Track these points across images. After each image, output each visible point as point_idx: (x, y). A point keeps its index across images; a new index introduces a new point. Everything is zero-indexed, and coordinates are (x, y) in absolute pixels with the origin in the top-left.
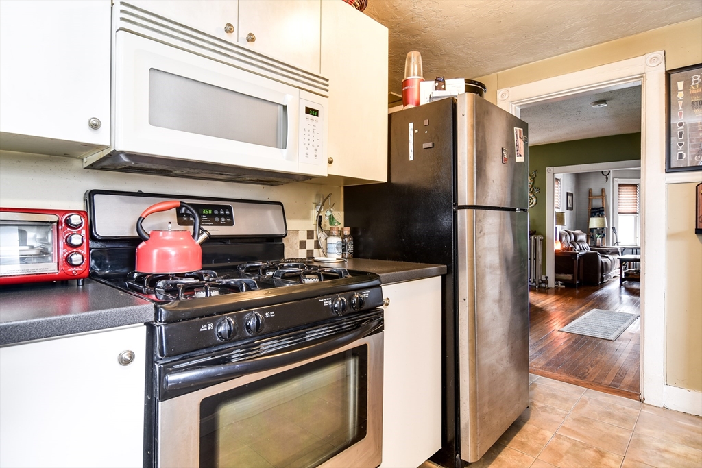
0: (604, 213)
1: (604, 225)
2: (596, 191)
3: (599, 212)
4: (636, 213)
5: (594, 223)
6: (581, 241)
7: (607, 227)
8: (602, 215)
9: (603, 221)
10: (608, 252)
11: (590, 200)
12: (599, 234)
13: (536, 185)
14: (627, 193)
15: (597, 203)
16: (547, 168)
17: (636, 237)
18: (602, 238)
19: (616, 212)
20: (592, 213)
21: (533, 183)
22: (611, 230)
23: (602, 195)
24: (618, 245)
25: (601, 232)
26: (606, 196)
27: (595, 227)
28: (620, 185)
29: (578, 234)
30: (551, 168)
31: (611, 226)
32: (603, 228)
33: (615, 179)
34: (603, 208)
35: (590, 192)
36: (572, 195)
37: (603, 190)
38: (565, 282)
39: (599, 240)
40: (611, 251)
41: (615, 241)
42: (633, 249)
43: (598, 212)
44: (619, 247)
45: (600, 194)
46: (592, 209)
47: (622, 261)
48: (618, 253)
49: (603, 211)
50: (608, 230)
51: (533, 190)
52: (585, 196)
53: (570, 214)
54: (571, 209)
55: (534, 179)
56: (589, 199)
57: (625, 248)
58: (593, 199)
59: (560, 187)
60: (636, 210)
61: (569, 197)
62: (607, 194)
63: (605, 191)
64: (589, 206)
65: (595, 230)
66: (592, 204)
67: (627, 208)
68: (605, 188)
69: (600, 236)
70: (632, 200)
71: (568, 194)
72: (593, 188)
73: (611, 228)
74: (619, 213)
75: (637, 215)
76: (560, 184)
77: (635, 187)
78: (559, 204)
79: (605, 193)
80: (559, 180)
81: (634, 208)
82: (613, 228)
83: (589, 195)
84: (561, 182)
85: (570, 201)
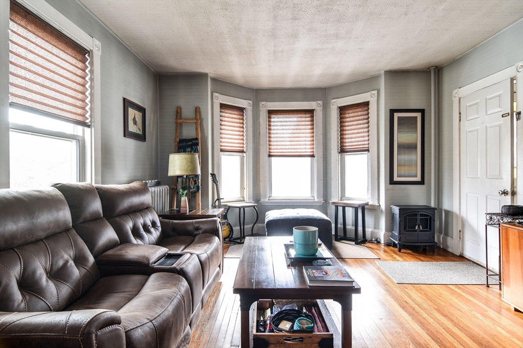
0: (199, 148)
1: (195, 169)
2: (188, 112)
3: (191, 146)
4: (242, 152)
5: (177, 165)
6: (138, 210)
8: (194, 151)
9: (192, 162)
10: (197, 229)
11: (179, 125)
12: (184, 189)
14: (230, 118)
15: (188, 132)
17: (242, 188)
18: (192, 197)
19: (217, 148)
20: (180, 147)
22: (210, 178)
23: (196, 119)
26: (202, 120)
27: (178, 173)
28: (222, 106)
29: (124, 194)
31: (210, 171)
33: (215, 94)
34: (197, 139)
35: (178, 112)
36: (142, 110)
37: (197, 110)
39: (184, 199)
41: (216, 198)
42: (240, 208)
43: (188, 145)
45: (194, 116)
46: (181, 141)
49: (197, 144)
50: (205, 177)
52: (170, 119)
53: (137, 148)
54: (140, 137)
56: (176, 123)
57: (230, 207)
58: (184, 124)
59: (92, 72)
60: (243, 147)
61: (132, 112)
62: (203, 117)
63: (200, 112)
64: (176, 135)
65: (180, 179)
66: (181, 133)
67: (231, 143)
68: (201, 107)
69: (186, 192)
70: (239, 131)
71: (127, 104)
72: (182, 107)
73: (210, 175)
74: (222, 150)
75: (245, 155)
76: (92, 63)
77: (242, 113)
78: (88, 115)
79: (200, 115)
80: (89, 52)
81: (240, 143)
82: (213, 175)
83: (177, 117)
84: (92, 58)
85: (134, 119)
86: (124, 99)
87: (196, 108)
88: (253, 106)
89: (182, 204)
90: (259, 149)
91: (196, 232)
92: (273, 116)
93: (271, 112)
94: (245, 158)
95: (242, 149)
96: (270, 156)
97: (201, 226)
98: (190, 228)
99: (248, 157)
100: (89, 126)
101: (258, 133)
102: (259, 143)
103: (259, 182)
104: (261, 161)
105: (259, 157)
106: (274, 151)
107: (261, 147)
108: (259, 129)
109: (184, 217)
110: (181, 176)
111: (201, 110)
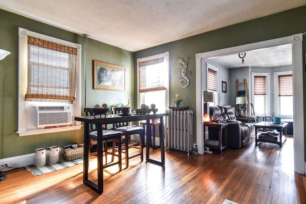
0: (246, 94)
1: (245, 102)
2: (241, 81)
3: (243, 94)
4: (265, 94)
5: (239, 101)
6: (231, 113)
7: (247, 103)
8: (245, 96)
9: (245, 100)
10: (248, 120)
12: (242, 108)
13: (189, 69)
14: (260, 82)
15: (241, 88)
16: (196, 54)
17: (265, 110)
18: (244, 111)
19: (253, 93)
20: (238, 94)
21: (187, 68)
23: (244, 83)
24: (254, 115)
25: (244, 107)
26: (247, 83)
27: (240, 103)
28: (255, 77)
29: (228, 108)
30: (200, 54)
31: (250, 103)
32: (245, 104)
33: (252, 73)
34: (245, 91)
35: (237, 81)
36: (226, 83)
37: (245, 80)
38: (212, 148)
39: (242, 112)
40: (250, 120)
41: (253, 113)
42: (264, 117)
43: (242, 93)
44: (255, 117)
46: (239, 92)
47: (257, 128)
48: (254, 121)
49: (245, 93)
50: (248, 105)
51: (187, 73)
52: (234, 84)
53: (225, 95)
54: (225, 92)
55: (187, 64)
56: (237, 85)
57: (259, 117)
58: (239, 86)
59: (217, 77)
60: (265, 92)
61: (224, 84)
62: (247, 82)
63: (246, 81)
64: (236, 90)
65: (240, 105)
66: (238, 89)
67: (259, 91)
68: (246, 79)
69: (243, 109)
70: (263, 86)
71: (223, 82)
72: (239, 79)
73: (250, 104)
74: (255, 94)
75: (266, 95)
76: (217, 75)
77: (264, 78)
78: (216, 88)
79: (246, 82)
80: (216, 72)
81: (264, 91)
82: (251, 104)
83: (237, 83)
84: (217, 73)
85: (224, 86)
86: (222, 81)
87: (244, 79)
88: (271, 74)
89: (241, 113)
90: (274, 93)
91: (247, 121)
92: (281, 78)
93: (279, 76)
94: (266, 97)
95: (264, 93)
96: (279, 96)
97: (249, 119)
98: (245, 120)
99: (268, 97)
100: (216, 91)
101: (273, 86)
102: (274, 90)
103: (274, 107)
104: (275, 98)
105: (274, 96)
106: (282, 94)
107: (275, 92)
108: (274, 84)
109: (242, 117)
110: (240, 104)
111: (246, 80)
